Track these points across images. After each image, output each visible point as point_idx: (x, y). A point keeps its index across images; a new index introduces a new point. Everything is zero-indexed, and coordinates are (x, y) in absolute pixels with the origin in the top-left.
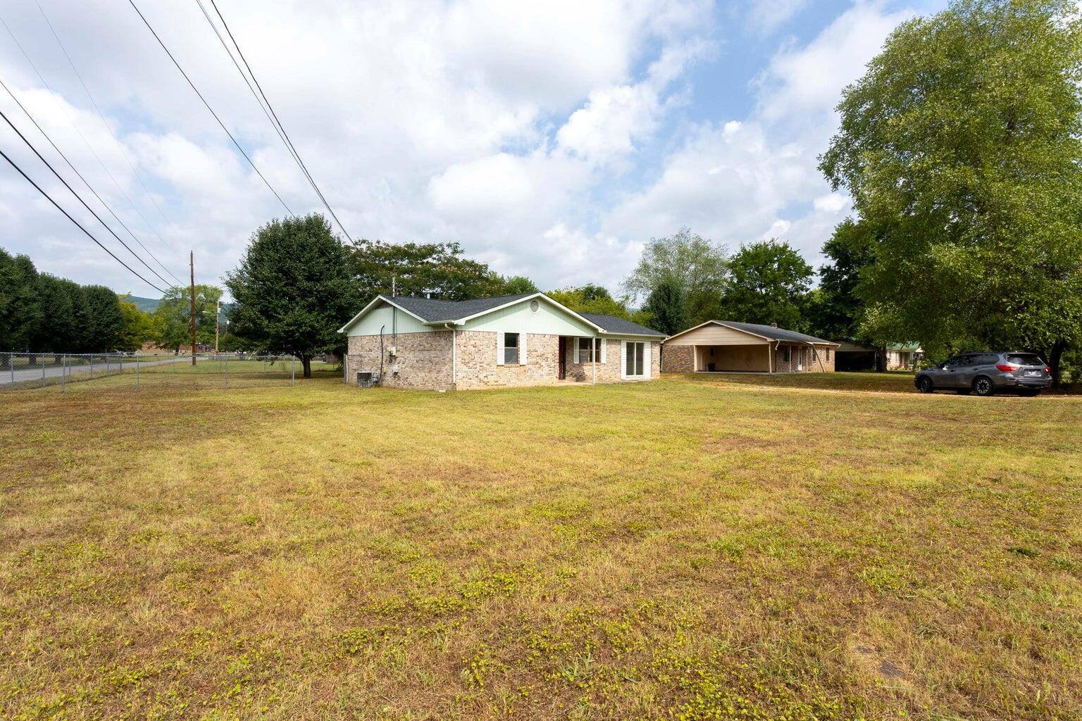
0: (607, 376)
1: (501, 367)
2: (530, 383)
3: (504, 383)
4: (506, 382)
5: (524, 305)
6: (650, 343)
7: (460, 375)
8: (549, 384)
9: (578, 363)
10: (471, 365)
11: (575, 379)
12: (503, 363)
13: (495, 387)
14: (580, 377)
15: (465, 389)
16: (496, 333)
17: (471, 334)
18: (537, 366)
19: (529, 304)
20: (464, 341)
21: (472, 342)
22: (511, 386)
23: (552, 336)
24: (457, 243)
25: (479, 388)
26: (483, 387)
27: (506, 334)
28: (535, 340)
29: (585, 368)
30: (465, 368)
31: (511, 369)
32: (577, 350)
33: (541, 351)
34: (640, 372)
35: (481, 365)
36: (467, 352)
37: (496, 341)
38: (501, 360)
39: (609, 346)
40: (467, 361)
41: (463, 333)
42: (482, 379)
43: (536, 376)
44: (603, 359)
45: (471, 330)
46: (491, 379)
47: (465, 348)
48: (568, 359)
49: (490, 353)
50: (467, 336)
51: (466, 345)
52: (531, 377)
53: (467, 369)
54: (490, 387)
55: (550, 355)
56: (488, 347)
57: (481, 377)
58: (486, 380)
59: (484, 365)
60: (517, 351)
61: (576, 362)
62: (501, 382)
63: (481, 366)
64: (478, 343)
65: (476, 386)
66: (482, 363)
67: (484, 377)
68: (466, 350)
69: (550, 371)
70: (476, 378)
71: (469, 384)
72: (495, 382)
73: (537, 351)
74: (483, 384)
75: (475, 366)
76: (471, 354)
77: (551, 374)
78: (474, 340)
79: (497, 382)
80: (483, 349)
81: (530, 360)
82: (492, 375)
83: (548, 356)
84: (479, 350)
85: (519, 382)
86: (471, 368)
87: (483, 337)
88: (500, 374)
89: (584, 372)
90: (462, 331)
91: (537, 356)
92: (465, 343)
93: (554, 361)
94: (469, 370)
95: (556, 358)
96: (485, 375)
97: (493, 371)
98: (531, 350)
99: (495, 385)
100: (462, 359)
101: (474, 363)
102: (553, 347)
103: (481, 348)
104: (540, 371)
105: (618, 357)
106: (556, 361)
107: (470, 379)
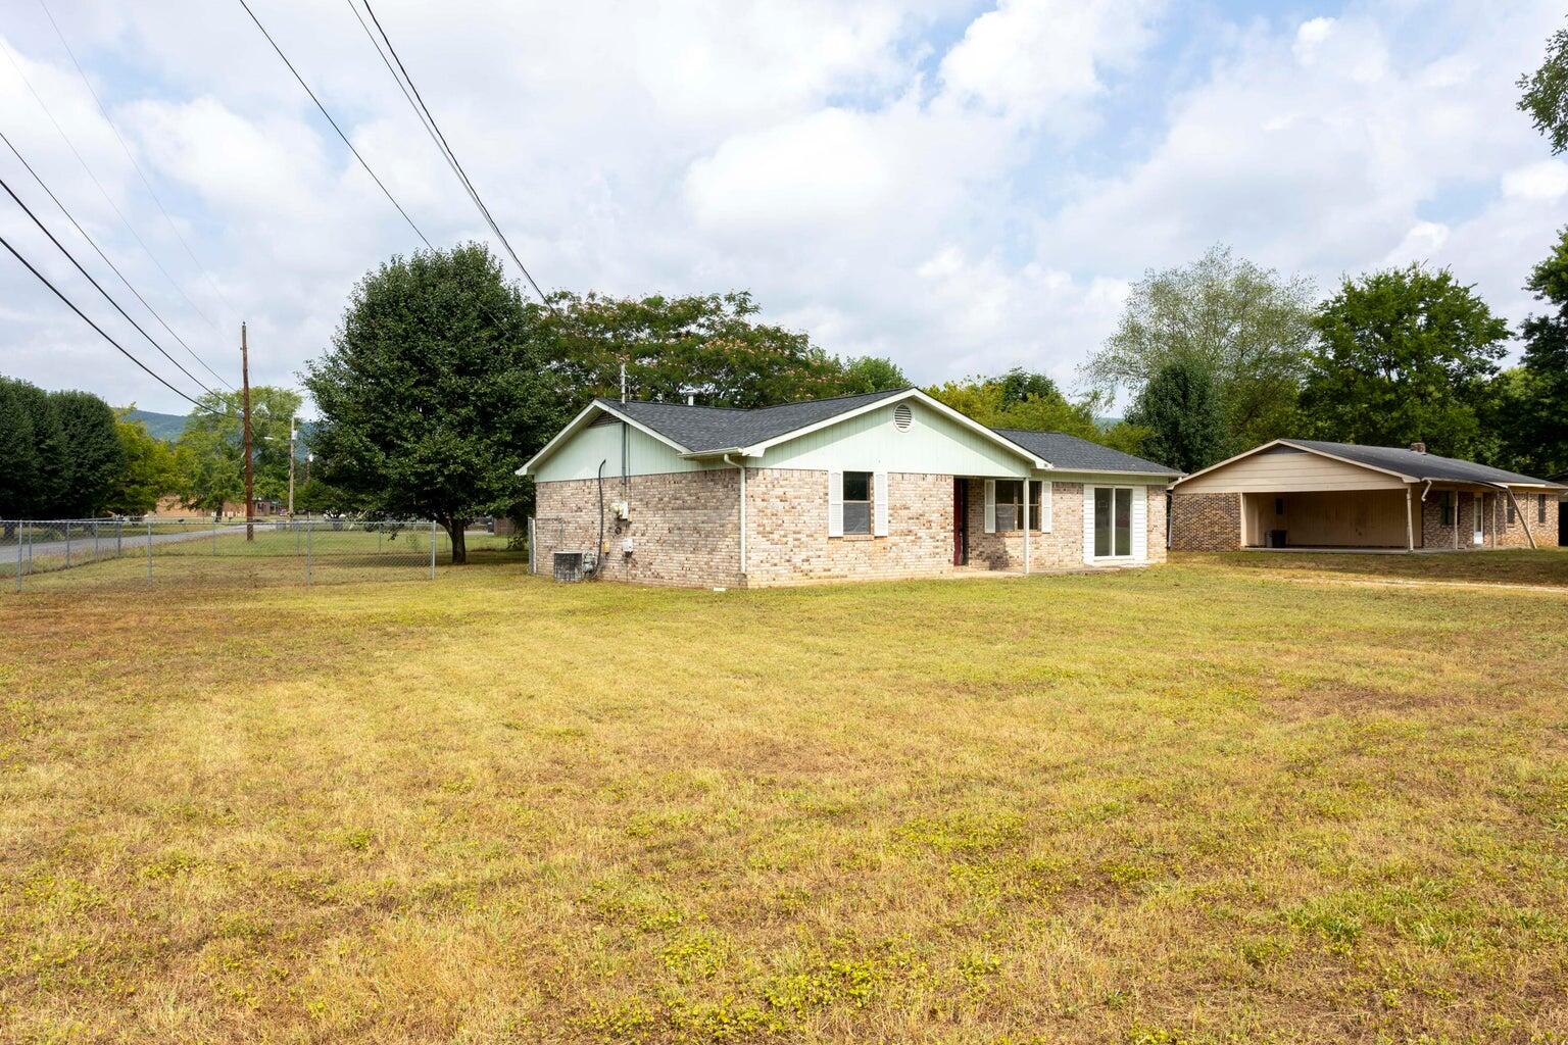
0: (1055, 558)
1: (837, 541)
2: (896, 574)
3: (842, 573)
4: (846, 572)
5: (883, 416)
6: (1144, 489)
7: (756, 557)
8: (935, 574)
9: (994, 531)
10: (776, 536)
11: (987, 563)
12: (840, 533)
13: (826, 582)
14: (998, 561)
15: (764, 585)
16: (825, 472)
17: (776, 474)
18: (909, 538)
19: (892, 414)
20: (763, 488)
21: (779, 491)
22: (857, 578)
23: (940, 477)
24: (746, 293)
25: (792, 584)
26: (800, 581)
27: (846, 474)
28: (905, 485)
29: (1008, 541)
30: (765, 544)
31: (858, 545)
32: (990, 506)
33: (916, 507)
34: (1124, 549)
35: (798, 536)
36: (768, 511)
37: (826, 487)
38: (837, 528)
39: (1058, 496)
40: (768, 529)
41: (761, 472)
42: (798, 565)
43: (908, 557)
44: (1046, 522)
45: (774, 466)
46: (817, 565)
47: (765, 504)
48: (972, 523)
49: (815, 512)
50: (768, 479)
51: (766, 497)
52: (897, 561)
53: (767, 545)
54: (815, 581)
55: (935, 517)
56: (810, 500)
57: (797, 560)
58: (806, 566)
59: (804, 538)
60: (869, 508)
61: (990, 529)
62: (836, 571)
63: (796, 539)
64: (791, 493)
65: (786, 578)
66: (799, 533)
67: (803, 561)
68: (766, 508)
69: (937, 547)
70: (787, 564)
71: (773, 576)
72: (825, 570)
73: (908, 508)
74: (801, 574)
75: (785, 540)
76: (776, 515)
77: (937, 554)
78: (781, 487)
79: (829, 570)
80: (799, 504)
81: (895, 526)
82: (819, 557)
83: (931, 519)
84: (793, 508)
85: (873, 571)
86: (777, 544)
87: (799, 480)
88: (835, 556)
89: (1007, 549)
90: (758, 469)
91: (910, 518)
92: (764, 493)
93: (945, 528)
94: (771, 547)
95: (948, 521)
96: (805, 557)
97: (821, 550)
98: (898, 505)
99: (825, 577)
100: (759, 526)
101: (782, 533)
102: (941, 499)
103: (795, 502)
104: (915, 549)
105: (1077, 518)
106: (948, 528)
107: (775, 565)
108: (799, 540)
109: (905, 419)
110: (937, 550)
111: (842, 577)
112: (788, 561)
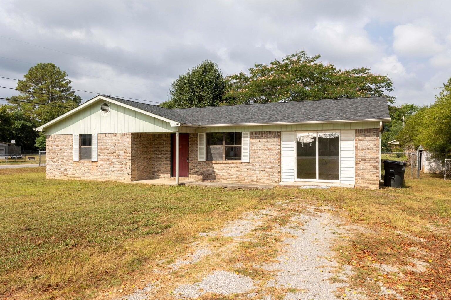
0: (254, 177)
1: (77, 163)
2: (101, 178)
3: (79, 176)
4: (81, 176)
5: (95, 109)
7: (49, 168)
8: (121, 179)
9: (204, 160)
10: (55, 160)
11: (201, 177)
12: (78, 160)
13: (72, 179)
14: (209, 176)
15: (51, 178)
16: (72, 135)
17: (55, 137)
18: (108, 162)
19: (99, 107)
20: (51, 142)
21: (56, 143)
22: (85, 178)
25: (61, 178)
26: (65, 178)
27: (80, 135)
28: (107, 139)
29: (215, 166)
30: (52, 163)
31: (85, 164)
32: (202, 147)
33: (112, 148)
36: (53, 151)
37: (73, 141)
38: (77, 157)
39: (255, 141)
40: (53, 157)
41: (50, 136)
42: (63, 171)
43: (107, 171)
44: (245, 155)
45: (55, 134)
46: (70, 172)
47: (51, 148)
48: (191, 155)
50: (53, 139)
52: (102, 172)
54: (69, 178)
55: (121, 153)
56: (66, 146)
57: (62, 169)
58: (65, 172)
59: (65, 161)
60: (91, 148)
61: (202, 158)
62: (76, 175)
63: (62, 162)
64: (60, 144)
66: (63, 159)
67: (64, 170)
68: (52, 149)
69: (122, 167)
70: (59, 171)
71: (54, 175)
72: (72, 174)
73: (108, 149)
74: (63, 175)
75: (58, 161)
76: (55, 152)
77: (122, 170)
78: (57, 141)
79: (74, 174)
80: (63, 148)
81: (101, 157)
82: (70, 169)
83: (119, 154)
84: (61, 149)
85: (92, 176)
86: (55, 163)
87: (63, 139)
88: (76, 169)
89: (215, 170)
90: (50, 135)
91: (109, 154)
92: (51, 144)
93: (126, 158)
94: (54, 164)
95: (128, 155)
96: (65, 169)
97: (71, 166)
98: (103, 148)
99: (72, 177)
100: (50, 156)
101: (57, 159)
102: (124, 145)
103: (62, 147)
104: (111, 167)
105: (274, 153)
106: (128, 158)
107: (55, 171)
108: (63, 162)
109: (106, 109)
110: (122, 169)
111: (79, 177)
112: (59, 170)
